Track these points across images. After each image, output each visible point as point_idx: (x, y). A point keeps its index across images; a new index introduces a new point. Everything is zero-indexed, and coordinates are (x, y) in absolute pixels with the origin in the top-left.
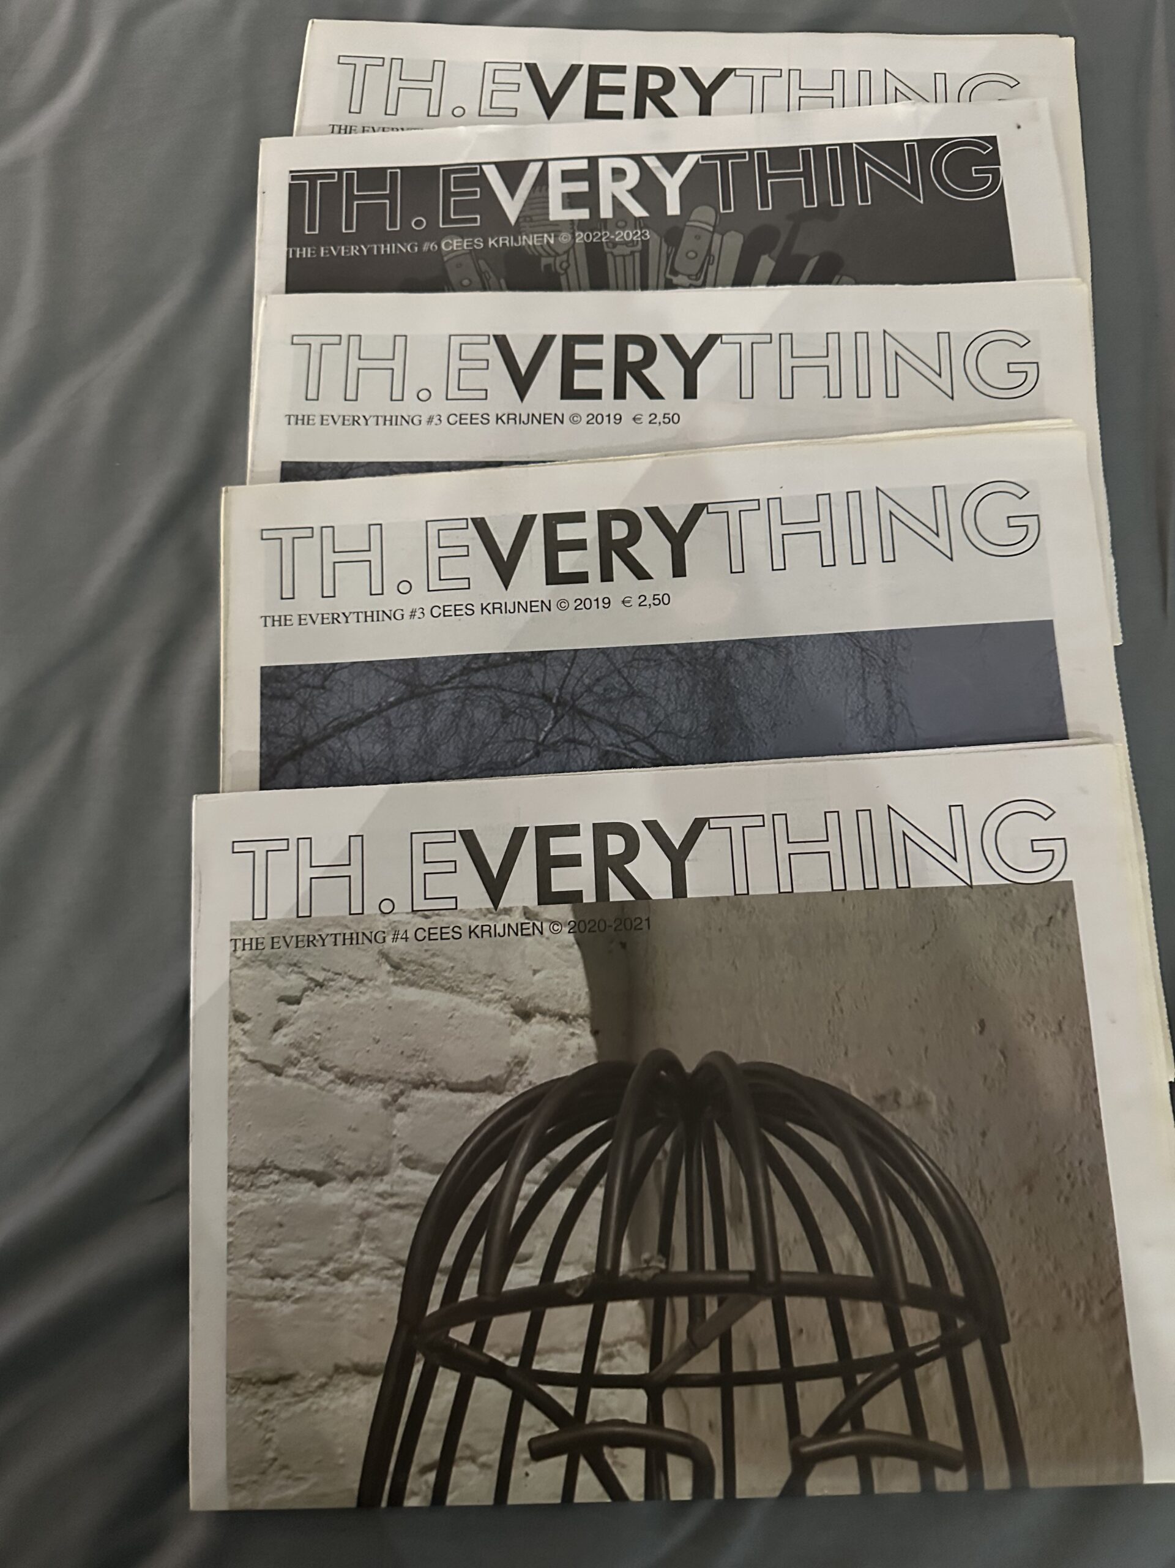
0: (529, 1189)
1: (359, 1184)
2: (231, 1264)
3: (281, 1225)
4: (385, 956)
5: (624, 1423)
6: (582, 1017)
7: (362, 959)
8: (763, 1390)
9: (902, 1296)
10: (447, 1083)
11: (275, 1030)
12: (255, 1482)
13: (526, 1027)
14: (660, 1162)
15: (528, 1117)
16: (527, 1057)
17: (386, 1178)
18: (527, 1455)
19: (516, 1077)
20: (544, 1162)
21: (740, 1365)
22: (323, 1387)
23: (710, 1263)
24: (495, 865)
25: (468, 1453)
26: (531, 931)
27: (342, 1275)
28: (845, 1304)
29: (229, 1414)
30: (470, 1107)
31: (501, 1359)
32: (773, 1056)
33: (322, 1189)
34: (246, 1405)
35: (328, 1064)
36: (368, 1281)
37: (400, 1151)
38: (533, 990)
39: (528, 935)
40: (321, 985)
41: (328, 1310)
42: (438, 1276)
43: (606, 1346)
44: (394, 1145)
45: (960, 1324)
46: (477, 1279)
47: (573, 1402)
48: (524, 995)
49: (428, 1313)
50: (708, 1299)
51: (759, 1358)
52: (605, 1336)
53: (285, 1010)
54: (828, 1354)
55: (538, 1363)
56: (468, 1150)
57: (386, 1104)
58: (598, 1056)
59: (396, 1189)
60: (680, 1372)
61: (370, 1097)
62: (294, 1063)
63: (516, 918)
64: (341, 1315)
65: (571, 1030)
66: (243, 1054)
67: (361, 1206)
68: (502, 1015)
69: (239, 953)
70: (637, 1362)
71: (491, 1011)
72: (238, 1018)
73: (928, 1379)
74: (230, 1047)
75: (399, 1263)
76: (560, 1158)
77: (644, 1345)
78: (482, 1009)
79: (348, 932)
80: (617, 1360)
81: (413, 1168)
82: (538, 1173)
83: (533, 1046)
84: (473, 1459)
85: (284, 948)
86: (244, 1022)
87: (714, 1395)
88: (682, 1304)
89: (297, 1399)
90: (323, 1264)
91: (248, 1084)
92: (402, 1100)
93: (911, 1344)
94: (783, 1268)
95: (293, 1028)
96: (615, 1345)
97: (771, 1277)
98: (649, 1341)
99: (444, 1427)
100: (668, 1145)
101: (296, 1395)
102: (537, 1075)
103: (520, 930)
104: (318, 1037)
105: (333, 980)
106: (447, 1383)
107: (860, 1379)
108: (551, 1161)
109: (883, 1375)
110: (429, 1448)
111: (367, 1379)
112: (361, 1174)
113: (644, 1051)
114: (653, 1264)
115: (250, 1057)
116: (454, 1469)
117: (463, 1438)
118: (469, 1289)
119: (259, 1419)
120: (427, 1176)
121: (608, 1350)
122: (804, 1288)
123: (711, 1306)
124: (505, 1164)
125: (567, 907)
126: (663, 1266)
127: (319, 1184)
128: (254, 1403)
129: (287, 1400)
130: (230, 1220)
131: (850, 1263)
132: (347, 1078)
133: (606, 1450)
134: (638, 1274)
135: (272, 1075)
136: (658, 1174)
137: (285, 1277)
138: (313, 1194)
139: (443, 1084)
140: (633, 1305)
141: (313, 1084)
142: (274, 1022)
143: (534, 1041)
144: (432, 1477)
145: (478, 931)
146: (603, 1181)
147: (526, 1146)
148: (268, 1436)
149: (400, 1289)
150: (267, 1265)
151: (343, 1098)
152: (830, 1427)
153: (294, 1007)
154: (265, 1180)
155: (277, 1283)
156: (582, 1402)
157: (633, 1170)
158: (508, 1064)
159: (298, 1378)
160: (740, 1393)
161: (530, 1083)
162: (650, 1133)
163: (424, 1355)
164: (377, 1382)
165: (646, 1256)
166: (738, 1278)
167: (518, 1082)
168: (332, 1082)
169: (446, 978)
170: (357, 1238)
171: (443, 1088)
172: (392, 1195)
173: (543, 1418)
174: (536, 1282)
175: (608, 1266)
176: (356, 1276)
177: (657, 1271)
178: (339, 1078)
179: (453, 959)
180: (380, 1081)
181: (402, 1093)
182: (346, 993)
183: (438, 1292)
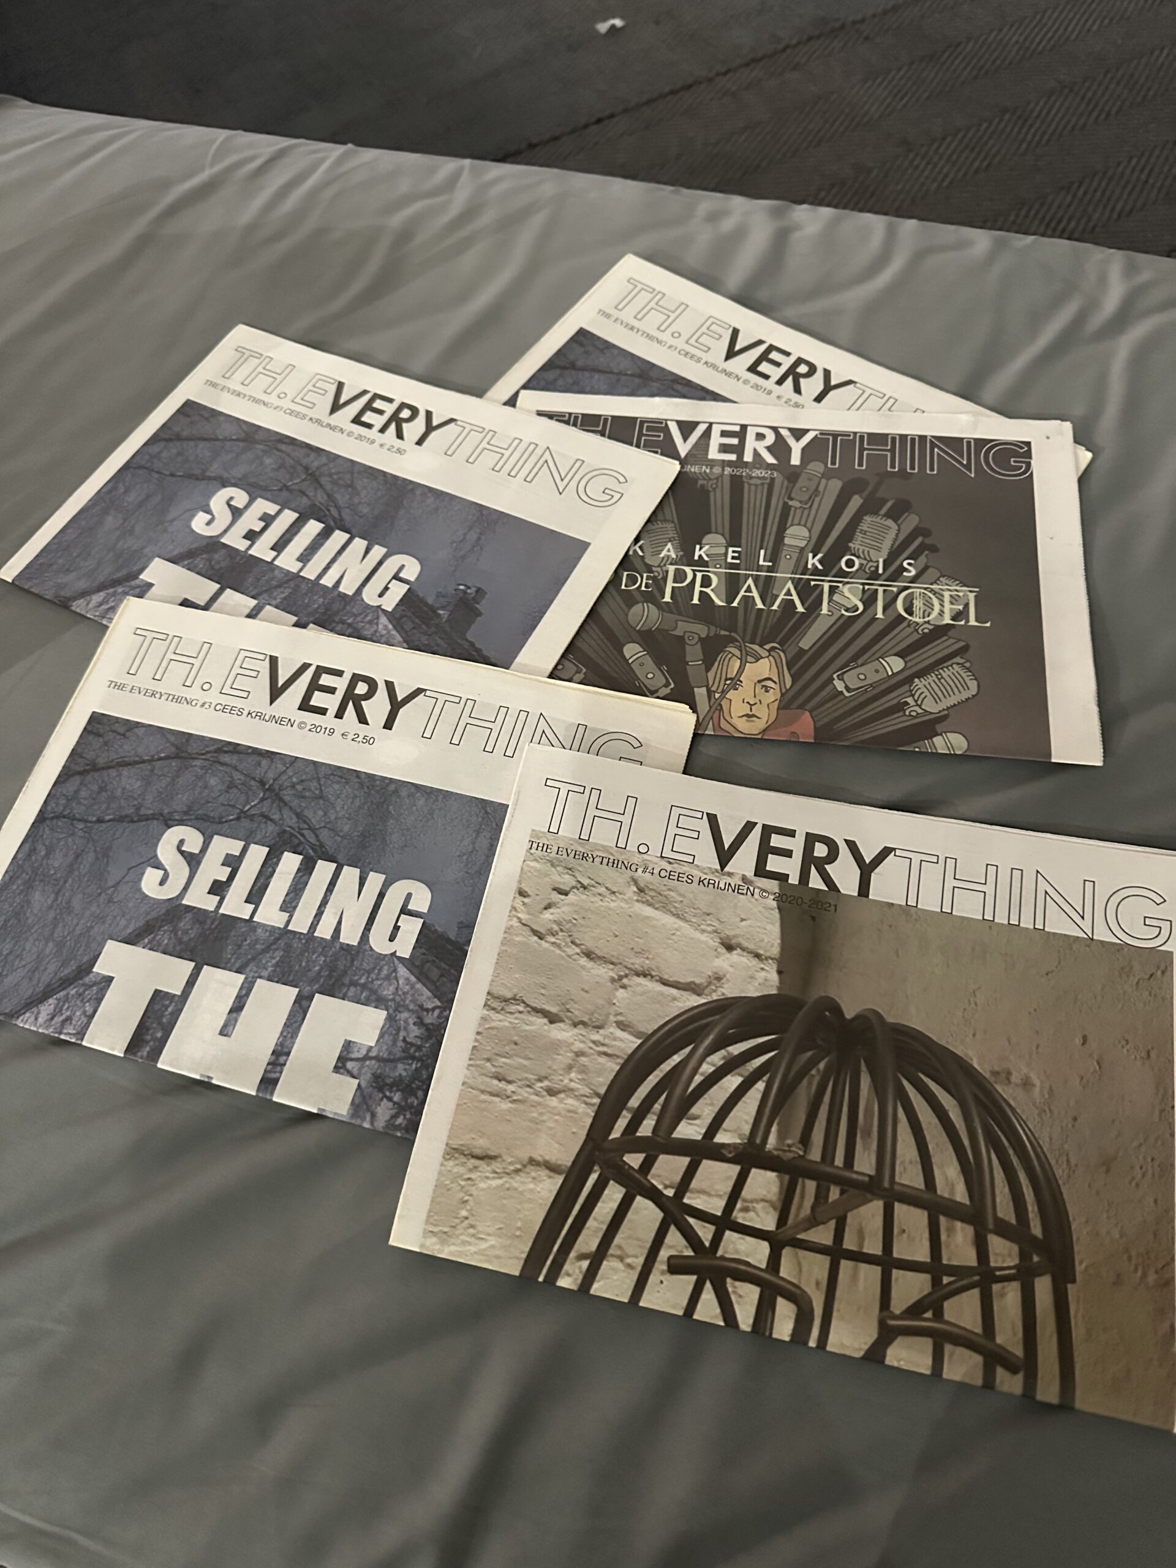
0: (707, 1068)
1: (580, 1030)
2: (471, 1062)
3: (516, 1044)
4: (635, 881)
6: (772, 959)
7: (617, 878)
8: (864, 1267)
9: (991, 1226)
10: (661, 978)
12: (445, 1233)
13: (728, 955)
14: (813, 1076)
15: (717, 1017)
16: (725, 976)
17: (601, 1031)
18: (665, 1267)
19: (713, 987)
20: (723, 1052)
21: (849, 1244)
22: (517, 1171)
23: (839, 1161)
24: (727, 841)
25: (618, 1253)
26: (745, 892)
27: (551, 1092)
28: (942, 1220)
29: (440, 1173)
30: (675, 999)
31: (660, 1187)
32: (916, 1021)
33: (553, 1026)
34: (455, 1170)
36: (570, 1101)
37: (617, 1015)
38: (738, 932)
40: (585, 888)
41: (535, 1115)
42: (624, 1112)
43: (745, 1201)
44: (613, 1010)
45: (1036, 1259)
46: (654, 1123)
48: (731, 933)
49: (611, 1138)
50: (832, 1188)
51: (866, 1243)
52: (745, 1193)
53: (556, 897)
54: (923, 1254)
55: (689, 1198)
56: (667, 1028)
57: (613, 980)
58: (779, 989)
59: (607, 1041)
61: (603, 972)
62: (553, 934)
63: (736, 881)
65: (762, 966)
66: (519, 918)
67: (578, 1046)
68: (711, 942)
69: (533, 851)
70: (767, 1221)
71: (703, 937)
72: (522, 893)
73: (1002, 1295)
74: (511, 911)
75: (597, 1095)
76: (736, 1053)
77: (775, 1209)
78: (697, 935)
79: (612, 858)
80: (752, 1214)
81: (622, 1030)
82: (717, 1059)
83: (731, 969)
85: (565, 856)
86: (525, 897)
87: (824, 1261)
88: (811, 1185)
89: (496, 1175)
90: (540, 1080)
91: (517, 939)
92: (625, 981)
93: (992, 1264)
94: (897, 1179)
97: (886, 1184)
98: (779, 1205)
99: (605, 1227)
100: (822, 1066)
101: (495, 1172)
102: (729, 990)
103: (737, 889)
105: (594, 886)
106: (614, 1194)
107: (946, 1280)
108: (728, 1053)
109: (965, 1282)
110: (589, 1241)
111: (552, 1174)
112: (584, 1023)
113: (816, 993)
114: (793, 1149)
116: (605, 1263)
117: (617, 1241)
118: (646, 1128)
119: (463, 1183)
121: (746, 1204)
122: (911, 1199)
123: (834, 1193)
125: (776, 883)
126: (801, 1153)
127: (551, 1022)
128: (461, 1170)
129: (487, 1174)
130: (480, 1030)
131: (952, 1190)
132: (589, 955)
133: (729, 1280)
134: (780, 1153)
135: (536, 938)
136: (810, 1084)
138: (546, 1027)
139: (657, 978)
140: (772, 1175)
141: (564, 951)
142: (545, 903)
143: (732, 966)
144: (585, 1264)
145: (706, 882)
146: (765, 1078)
147: (711, 1037)
150: (498, 1070)
151: (583, 967)
152: (915, 1310)
153: (563, 897)
154: (513, 1008)
156: (717, 1239)
157: (792, 1074)
158: (710, 977)
159: (499, 1160)
160: (845, 1265)
161: (723, 994)
162: (810, 1053)
163: (601, 1168)
165: (789, 1142)
166: (860, 1178)
167: (715, 991)
169: (675, 907)
170: (570, 1068)
171: (657, 981)
172: (603, 1045)
173: (684, 1242)
174: (699, 1138)
175: (758, 1141)
176: (562, 1095)
178: (583, 953)
179: (683, 896)
180: (612, 963)
181: (626, 976)
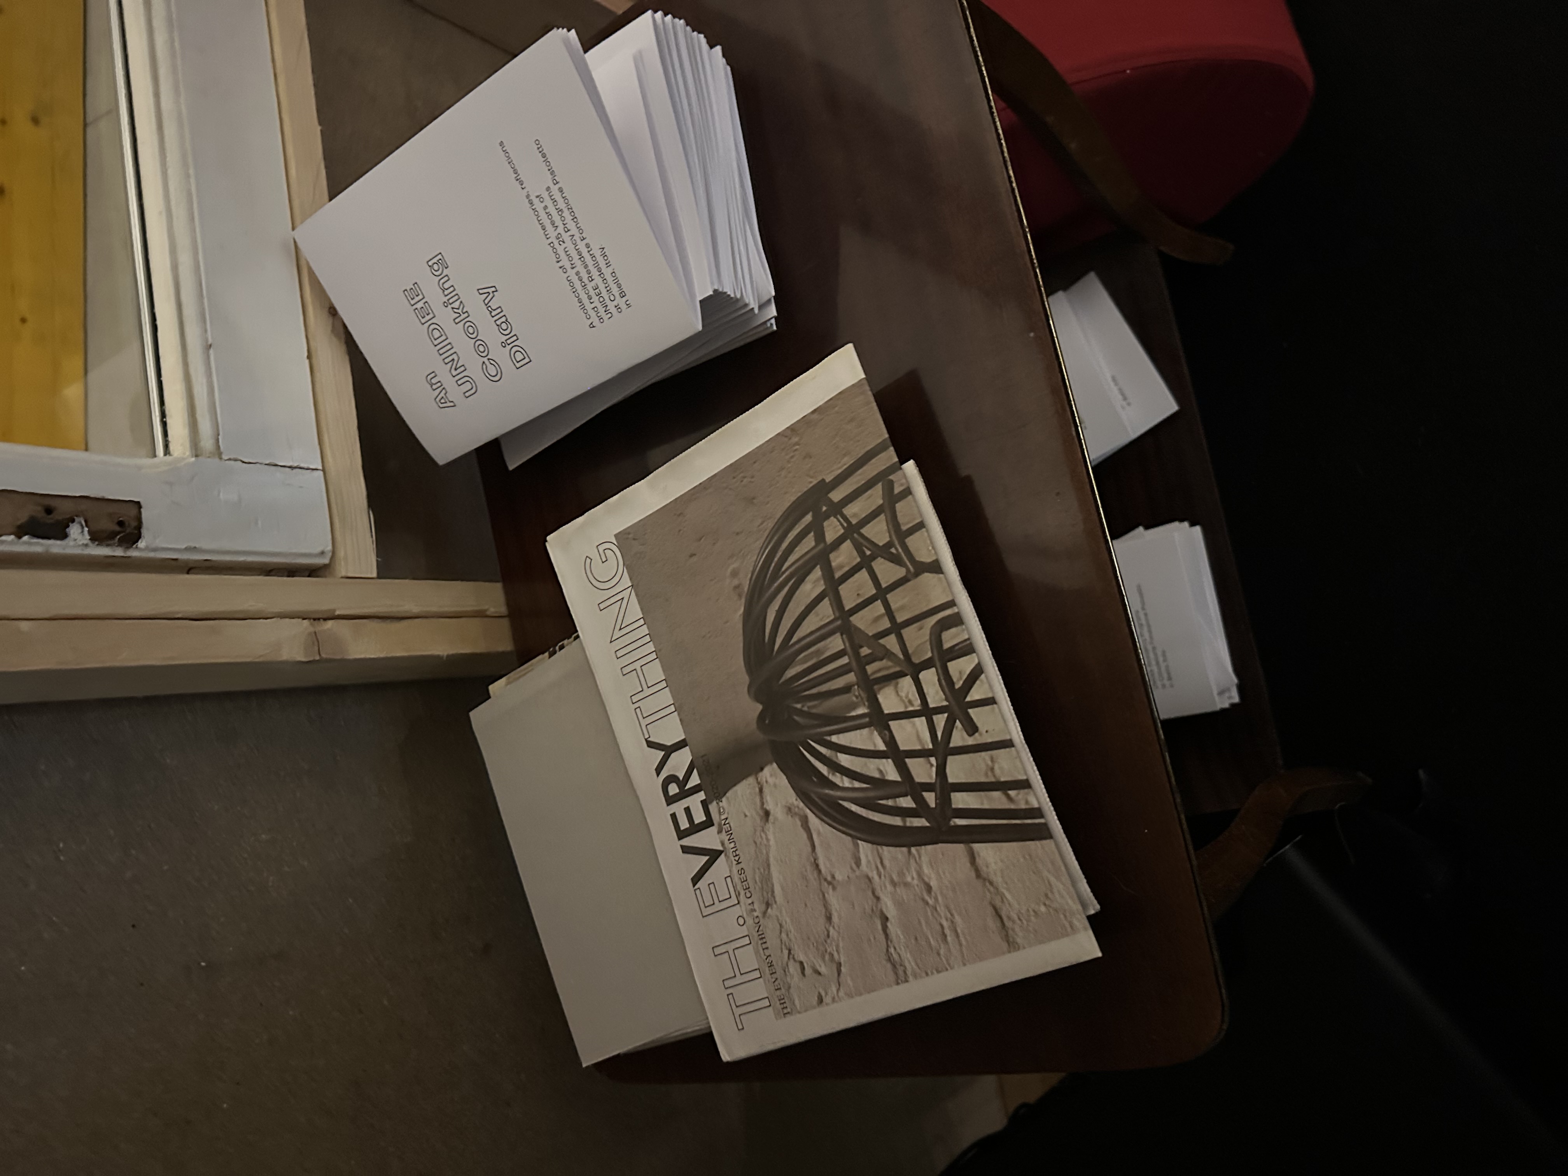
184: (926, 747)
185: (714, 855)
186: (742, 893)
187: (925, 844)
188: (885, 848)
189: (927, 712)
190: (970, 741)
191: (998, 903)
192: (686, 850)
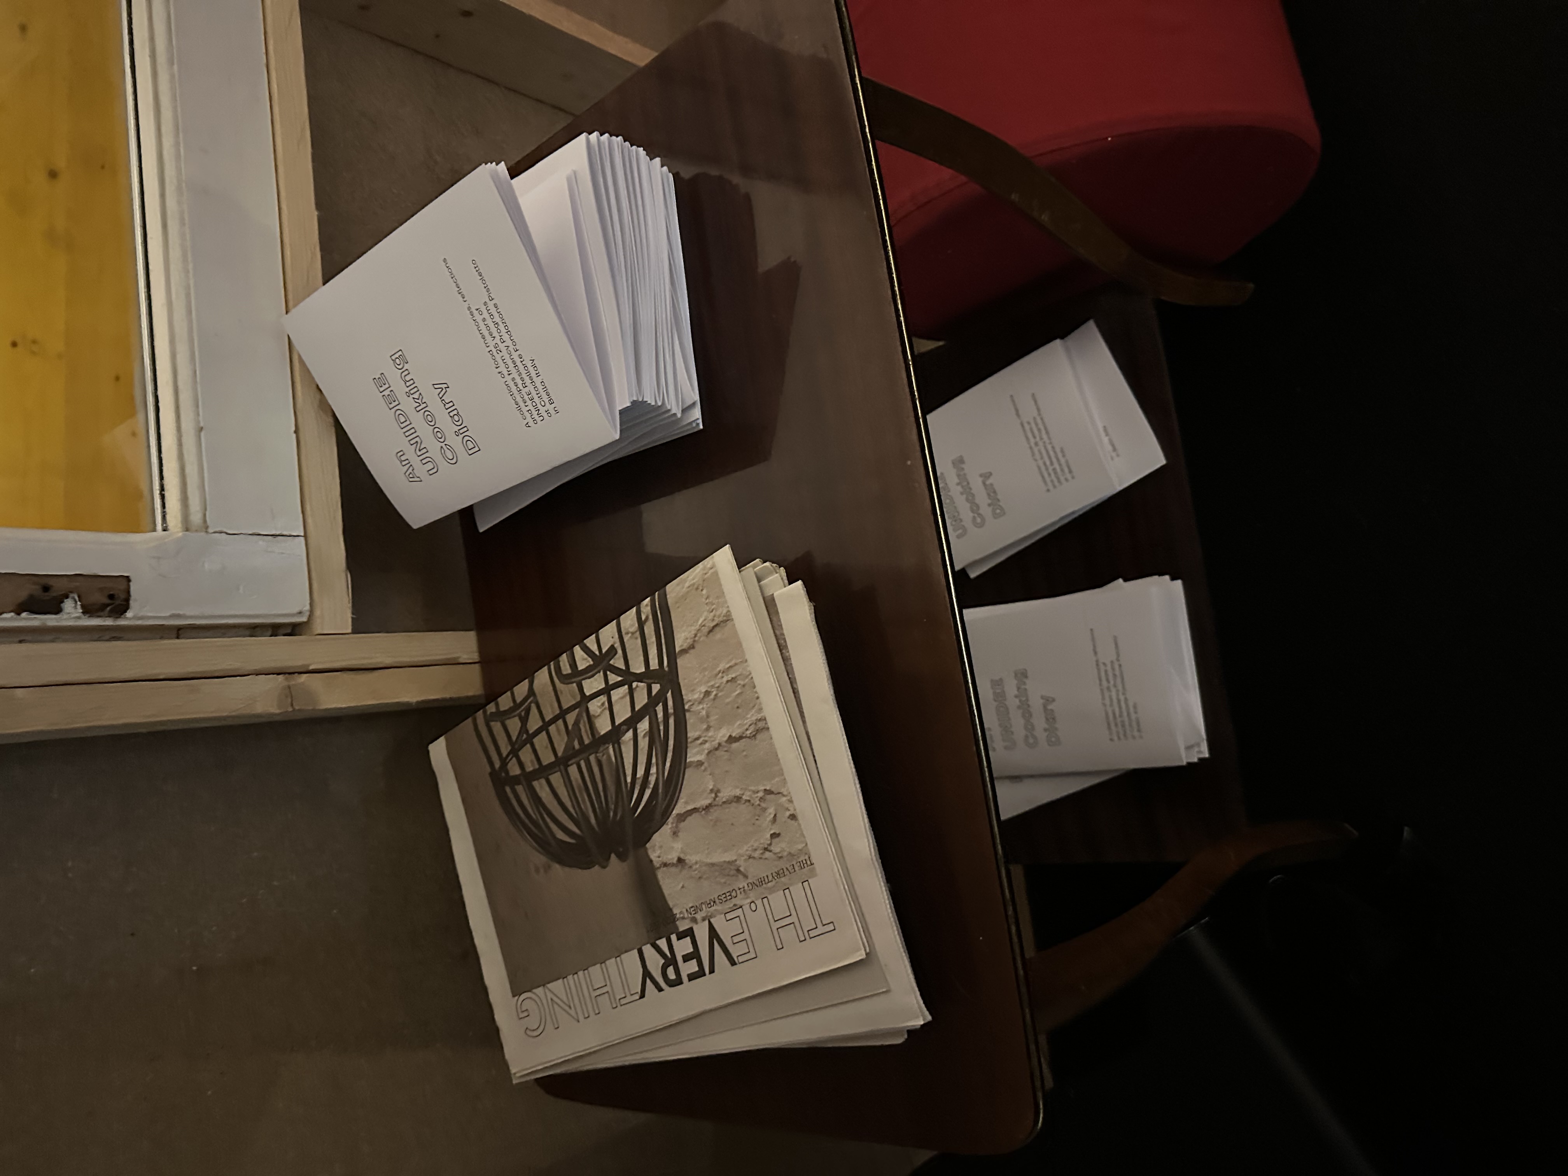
5: (589, 678)
11: (775, 815)
35: (747, 804)
39: (692, 907)
47: (609, 677)
60: (577, 710)
64: (700, 673)
84: (633, 633)
95: (768, 819)
96: (603, 710)
104: (757, 818)
115: (780, 795)
120: (692, 760)
124: (666, 777)
137: (728, 681)
148: (708, 601)
149: (684, 697)
155: (730, 677)
164: (677, 650)
168: (743, 794)
177: (599, 751)
182: (754, 848)
183: (670, 703)
184: (627, 691)
185: (713, 934)
186: (734, 901)
187: (682, 695)
188: (689, 735)
189: (607, 691)
190: (620, 651)
191: (705, 630)
192: (712, 971)
